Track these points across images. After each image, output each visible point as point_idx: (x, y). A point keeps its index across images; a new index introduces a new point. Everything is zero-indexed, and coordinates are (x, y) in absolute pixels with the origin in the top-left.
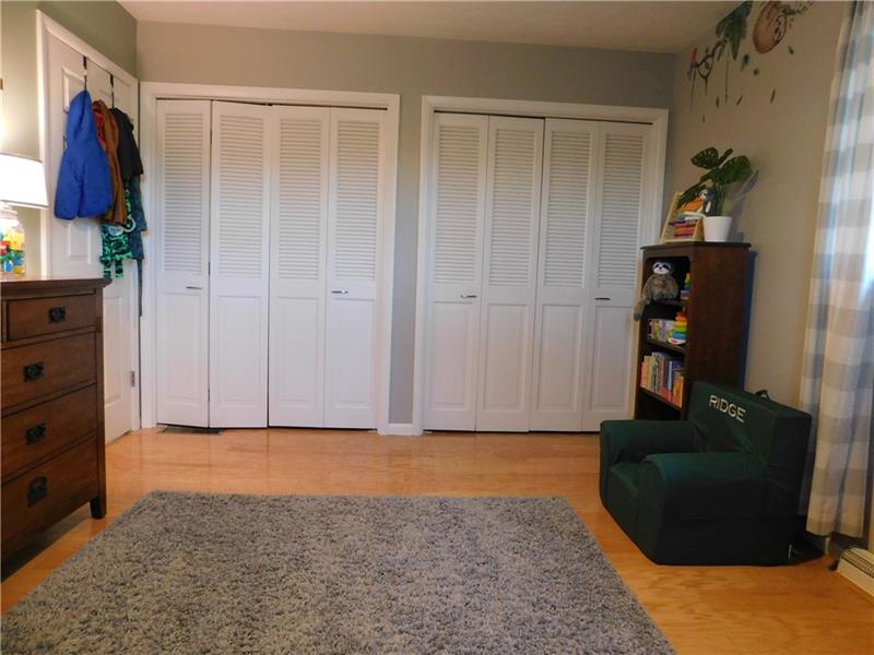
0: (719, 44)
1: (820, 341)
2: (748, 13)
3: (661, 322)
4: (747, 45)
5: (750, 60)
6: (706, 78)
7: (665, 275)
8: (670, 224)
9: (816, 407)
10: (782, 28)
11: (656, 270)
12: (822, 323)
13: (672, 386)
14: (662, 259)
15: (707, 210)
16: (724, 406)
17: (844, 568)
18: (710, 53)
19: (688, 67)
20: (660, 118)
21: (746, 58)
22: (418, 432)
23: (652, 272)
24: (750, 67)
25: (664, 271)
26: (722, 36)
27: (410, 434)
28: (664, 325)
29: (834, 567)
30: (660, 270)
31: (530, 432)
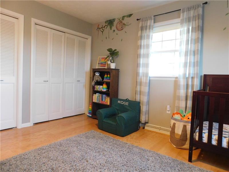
0: (106, 25)
1: (141, 88)
2: (114, 21)
3: (99, 86)
4: (114, 28)
5: (115, 31)
6: (102, 32)
7: (98, 75)
8: (98, 64)
9: (140, 100)
10: (123, 27)
11: (96, 74)
12: (141, 85)
13: (105, 100)
14: (98, 72)
15: (112, 62)
16: (122, 103)
17: (146, 128)
18: (103, 27)
19: (97, 28)
20: (90, 38)
21: (114, 31)
22: (32, 125)
23: (95, 75)
24: (115, 33)
25: (98, 74)
26: (107, 24)
27: (29, 126)
28: (100, 87)
29: (144, 128)
30: (97, 74)
31: (63, 118)
